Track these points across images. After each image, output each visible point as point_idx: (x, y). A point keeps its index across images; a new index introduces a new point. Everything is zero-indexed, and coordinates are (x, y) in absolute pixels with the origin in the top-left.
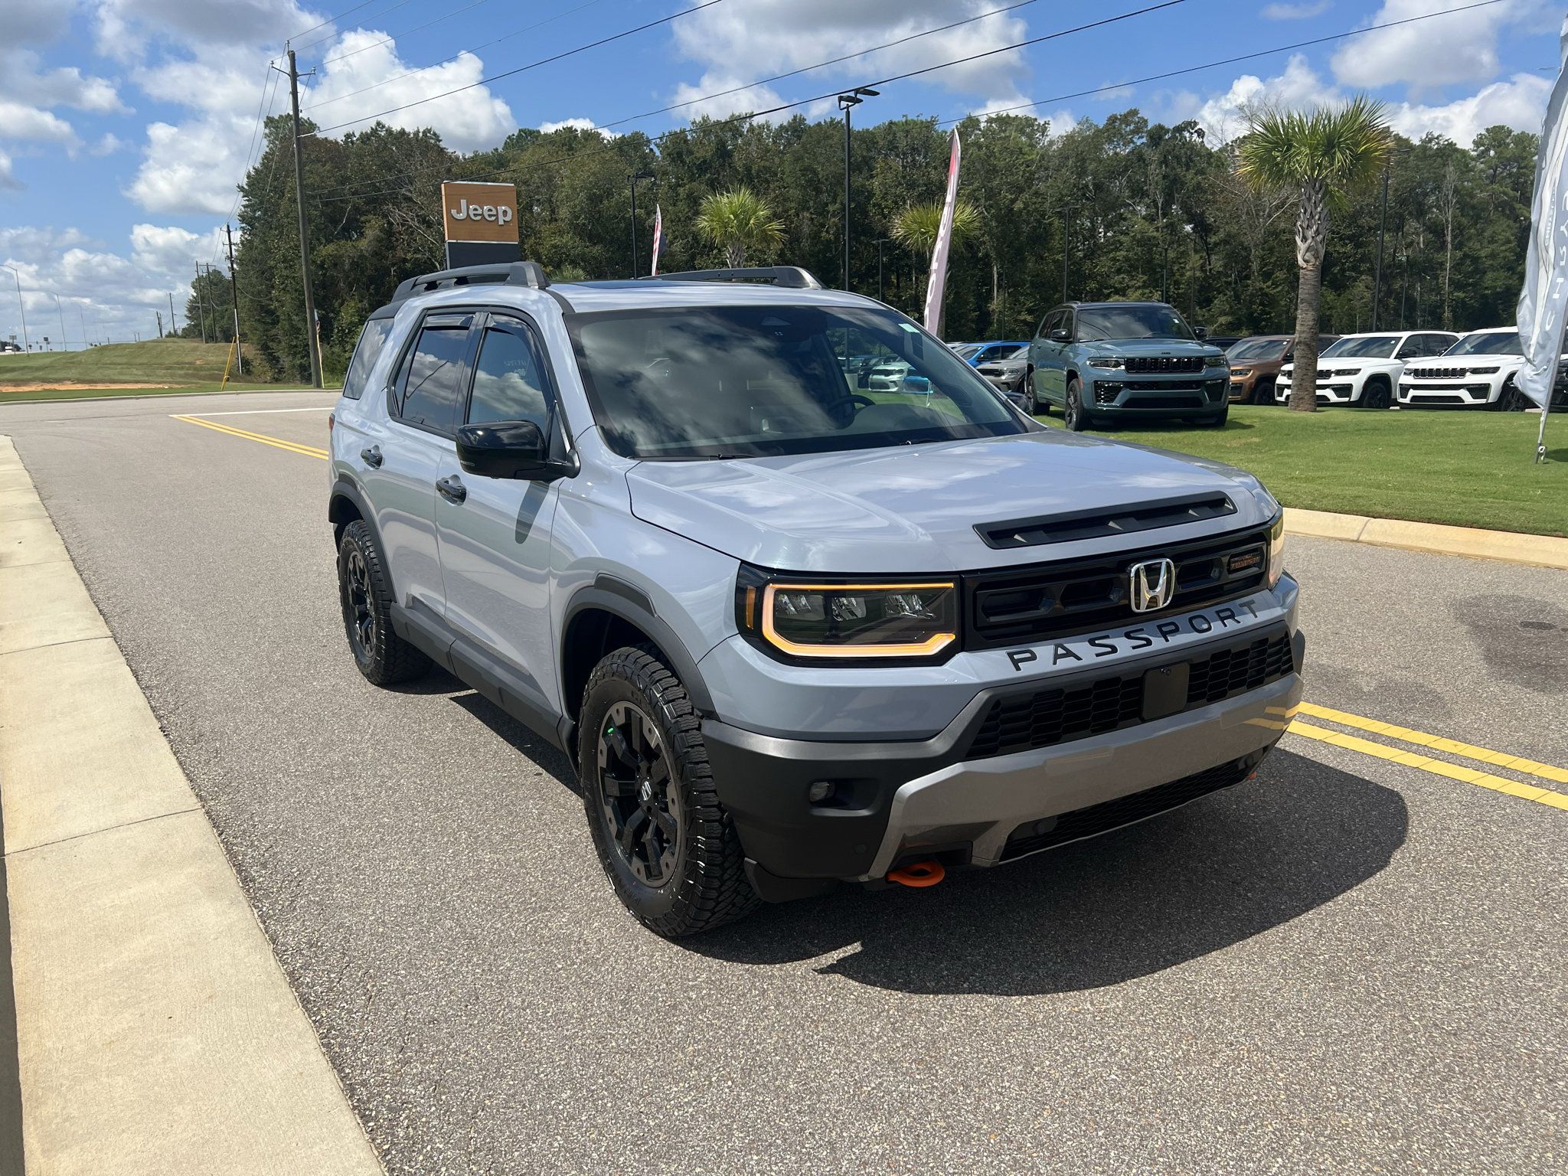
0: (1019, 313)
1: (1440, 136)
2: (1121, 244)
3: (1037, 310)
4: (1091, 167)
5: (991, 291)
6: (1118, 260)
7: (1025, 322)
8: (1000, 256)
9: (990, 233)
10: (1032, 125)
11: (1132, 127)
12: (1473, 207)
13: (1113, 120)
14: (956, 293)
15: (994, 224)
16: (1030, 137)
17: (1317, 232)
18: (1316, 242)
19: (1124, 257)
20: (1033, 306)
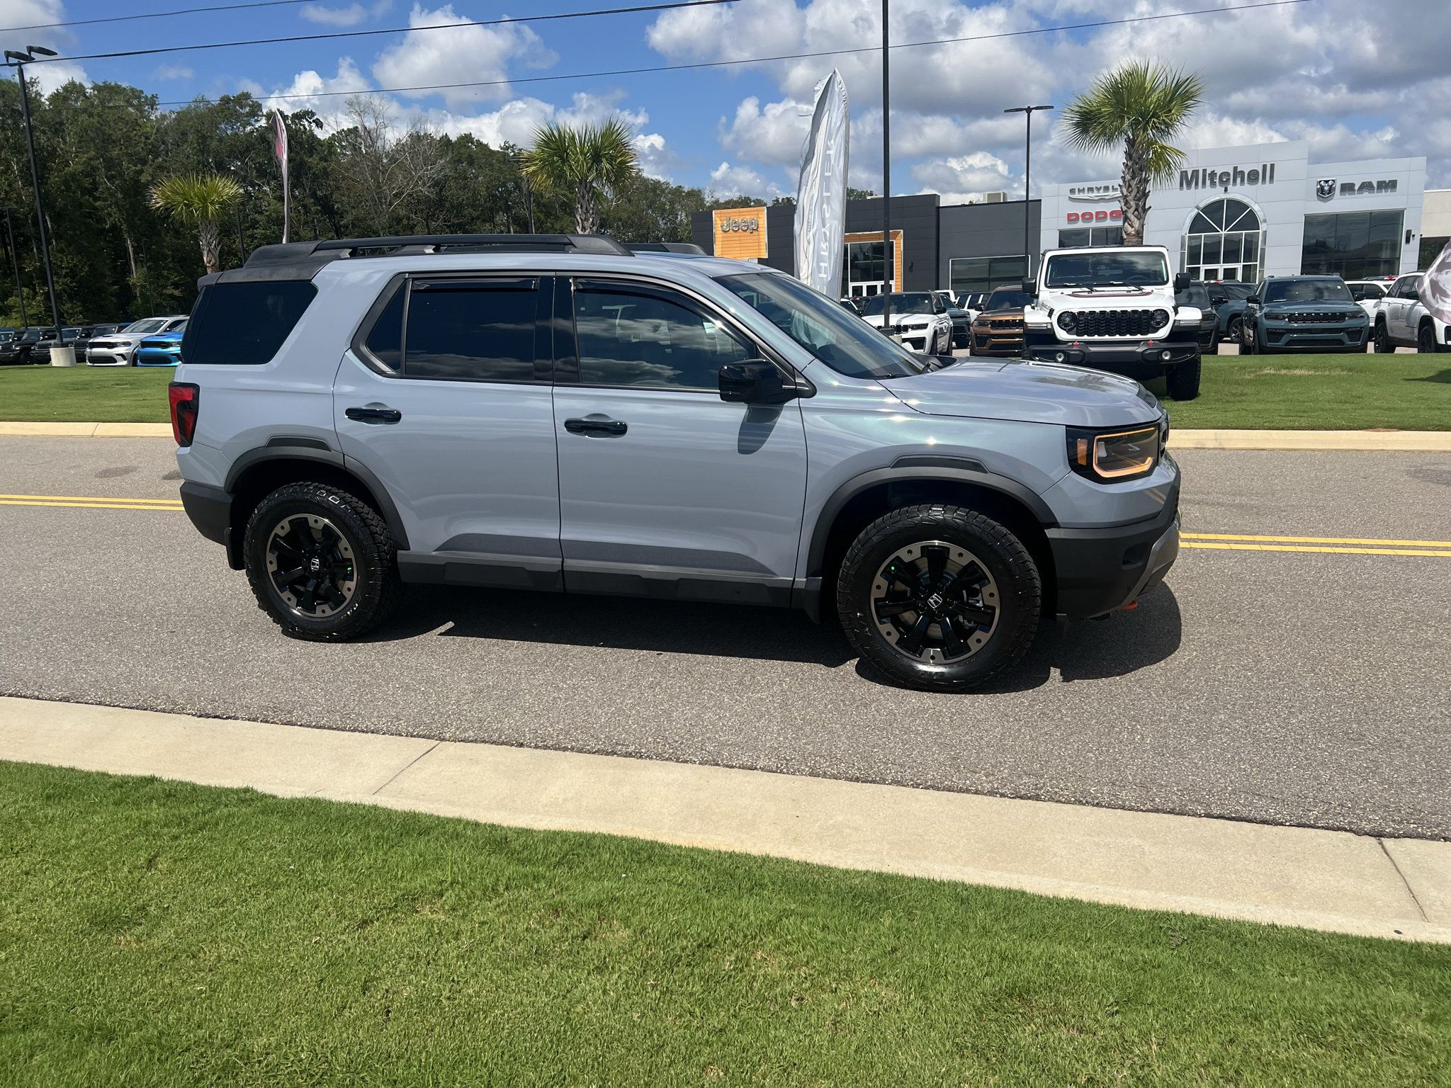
0: (165, 287)
1: (514, 145)
2: (257, 222)
3: (182, 285)
4: (214, 144)
5: (128, 264)
6: (256, 238)
7: (172, 297)
8: (132, 228)
9: (117, 204)
10: (139, 97)
11: (247, 109)
12: (544, 206)
13: (226, 100)
14: (90, 266)
15: (120, 196)
16: (139, 108)
17: (593, 224)
18: (593, 231)
19: (262, 234)
20: (178, 280)
